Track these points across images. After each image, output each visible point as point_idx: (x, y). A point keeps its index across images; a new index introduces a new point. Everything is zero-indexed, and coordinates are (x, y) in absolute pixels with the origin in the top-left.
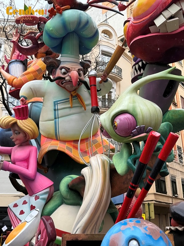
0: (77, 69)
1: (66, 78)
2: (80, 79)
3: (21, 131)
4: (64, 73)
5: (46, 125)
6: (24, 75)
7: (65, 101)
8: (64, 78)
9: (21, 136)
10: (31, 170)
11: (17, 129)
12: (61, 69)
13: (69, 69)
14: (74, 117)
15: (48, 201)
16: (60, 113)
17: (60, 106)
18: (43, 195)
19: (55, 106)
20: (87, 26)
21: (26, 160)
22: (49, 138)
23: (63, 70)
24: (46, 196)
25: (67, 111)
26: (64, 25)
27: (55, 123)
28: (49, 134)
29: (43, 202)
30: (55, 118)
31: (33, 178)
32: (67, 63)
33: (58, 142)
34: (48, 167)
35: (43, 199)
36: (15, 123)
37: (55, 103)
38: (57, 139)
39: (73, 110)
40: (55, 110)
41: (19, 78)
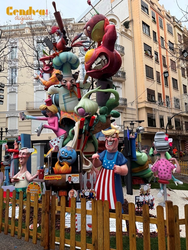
0: (70, 80)
1: (66, 85)
2: (73, 84)
3: (49, 111)
4: (65, 83)
5: (61, 106)
6: (50, 80)
7: (67, 95)
8: (65, 85)
9: (50, 113)
10: (56, 127)
11: (48, 110)
12: (63, 80)
13: (66, 81)
14: (73, 102)
15: (65, 139)
16: (66, 100)
17: (66, 98)
18: (62, 137)
19: (63, 97)
20: (71, 60)
21: (54, 123)
22: (64, 112)
23: (64, 81)
24: (63, 137)
25: (69, 99)
26: (60, 61)
27: (65, 105)
28: (63, 110)
29: (63, 140)
30: (65, 103)
31: (57, 130)
32: (65, 77)
33: (67, 114)
34: (65, 125)
35: (62, 138)
36: (47, 108)
37: (64, 96)
38: (67, 112)
39: (72, 99)
40: (64, 99)
41: (48, 82)
